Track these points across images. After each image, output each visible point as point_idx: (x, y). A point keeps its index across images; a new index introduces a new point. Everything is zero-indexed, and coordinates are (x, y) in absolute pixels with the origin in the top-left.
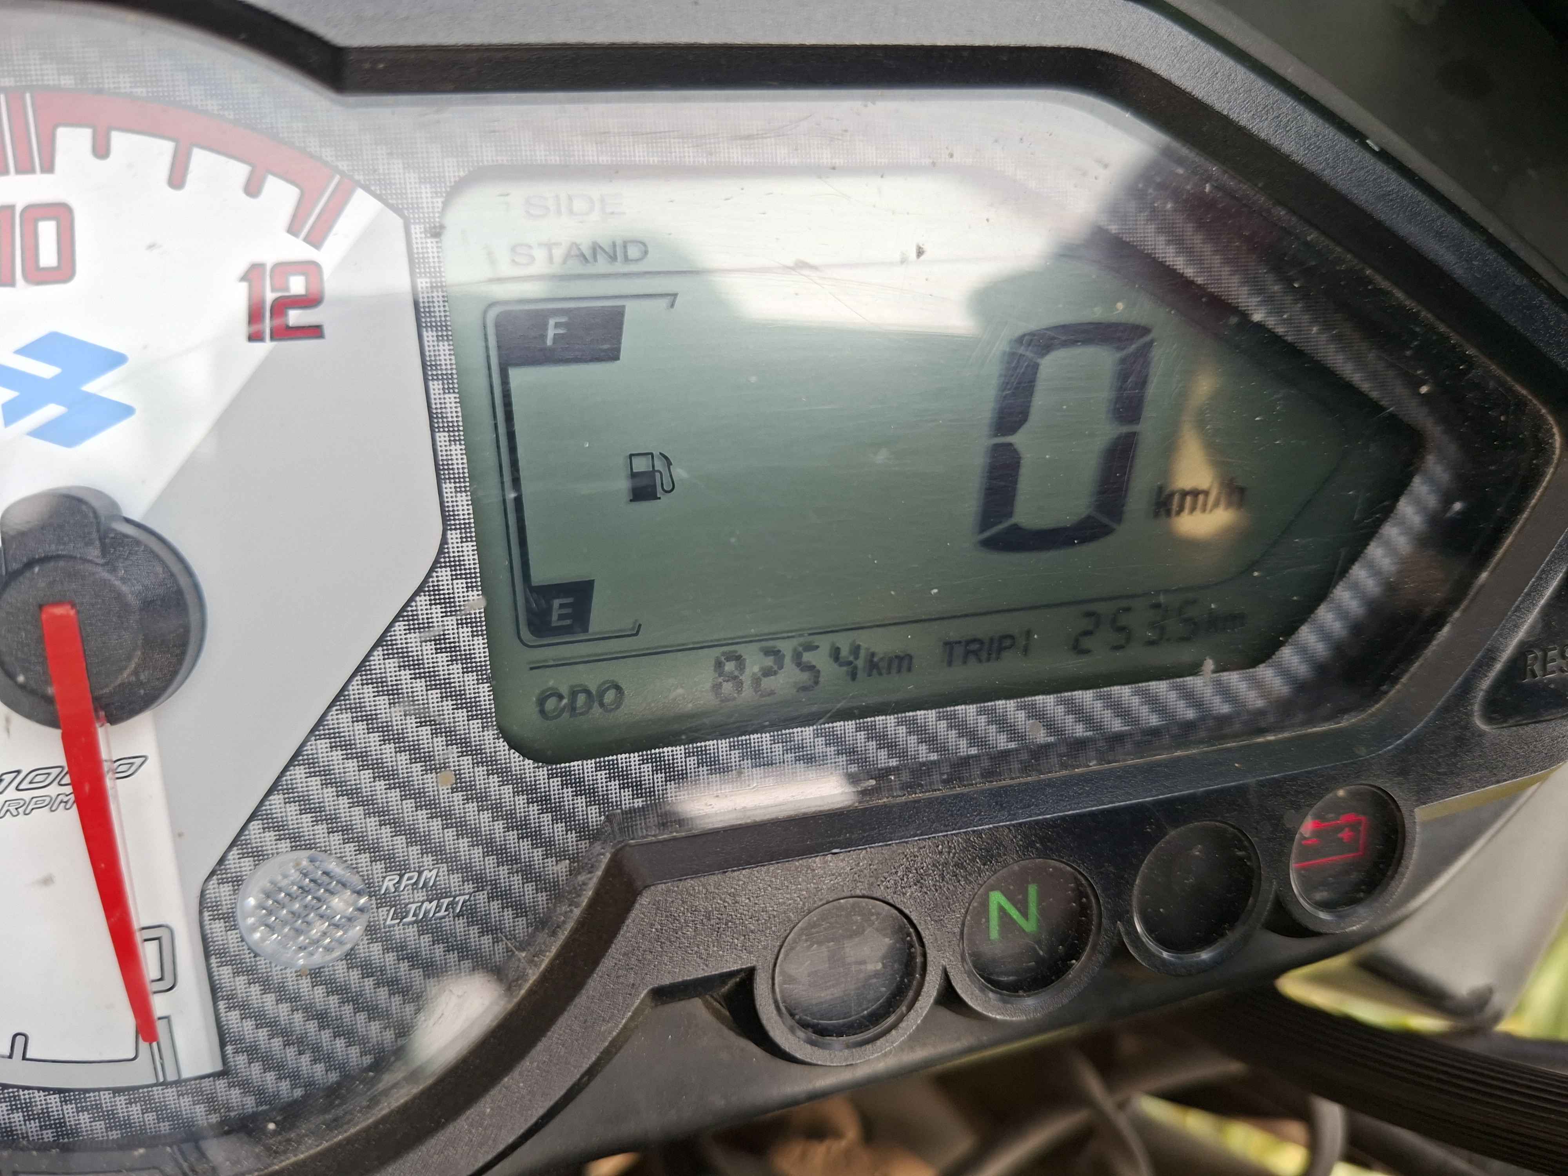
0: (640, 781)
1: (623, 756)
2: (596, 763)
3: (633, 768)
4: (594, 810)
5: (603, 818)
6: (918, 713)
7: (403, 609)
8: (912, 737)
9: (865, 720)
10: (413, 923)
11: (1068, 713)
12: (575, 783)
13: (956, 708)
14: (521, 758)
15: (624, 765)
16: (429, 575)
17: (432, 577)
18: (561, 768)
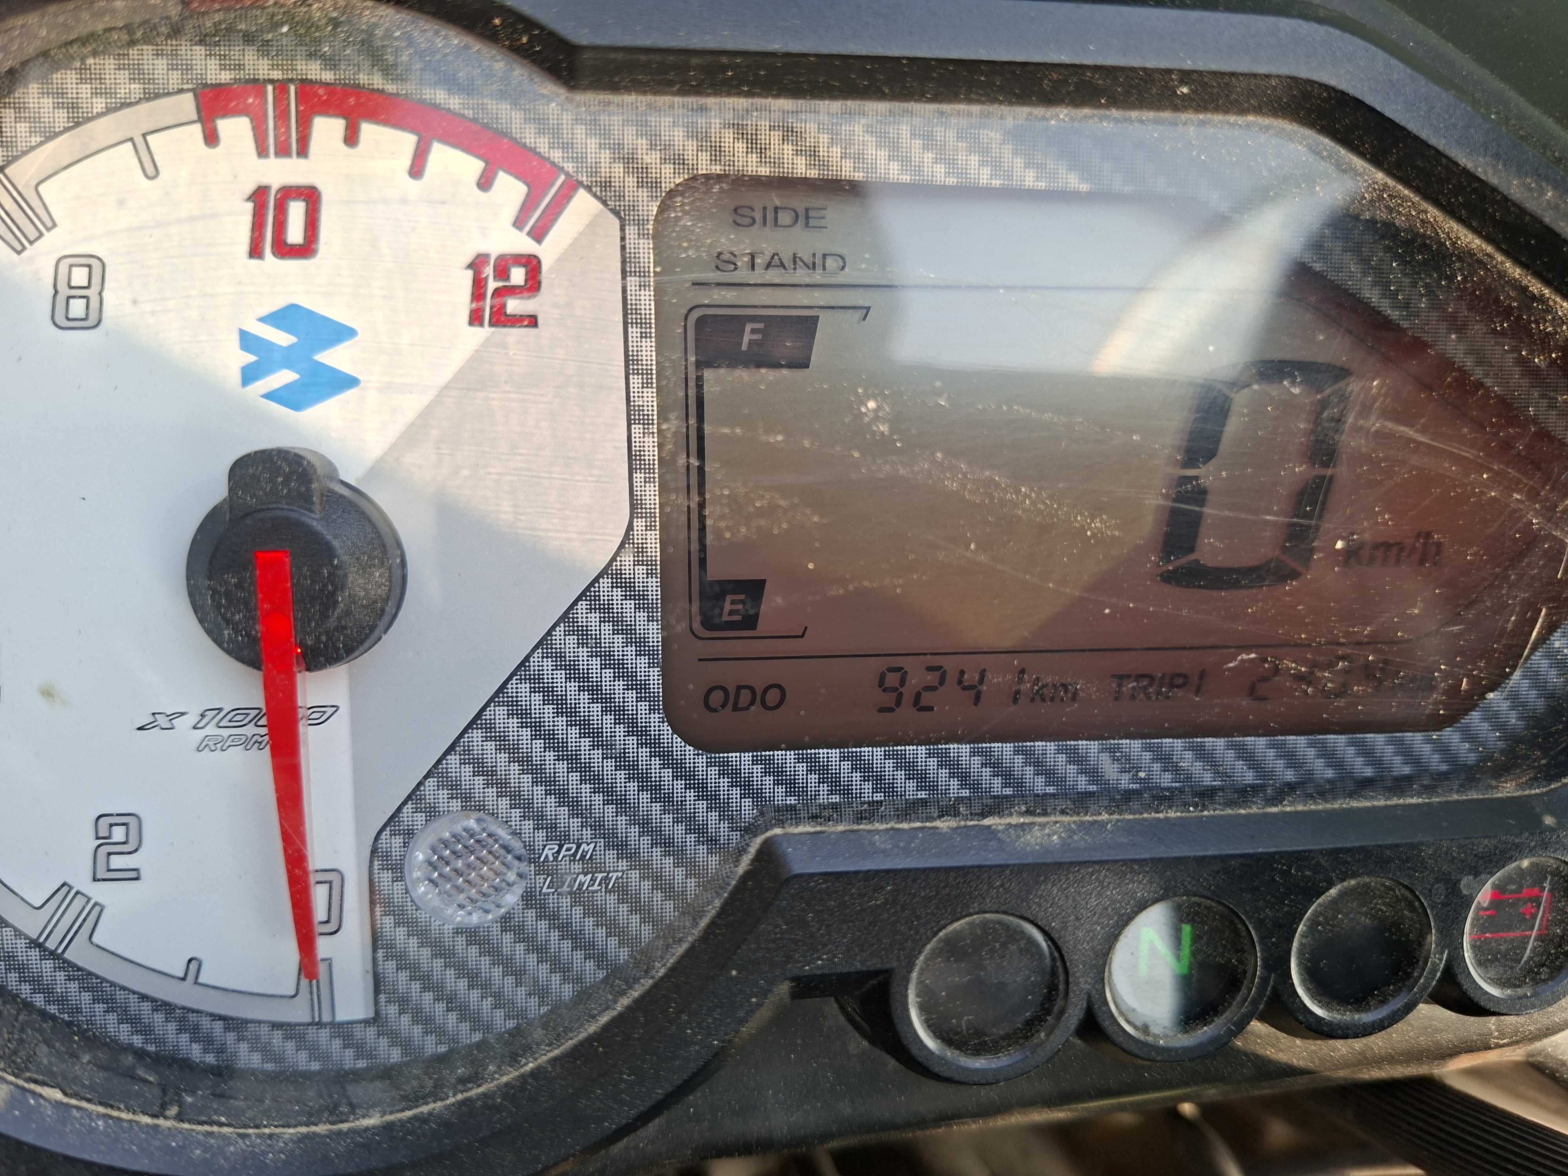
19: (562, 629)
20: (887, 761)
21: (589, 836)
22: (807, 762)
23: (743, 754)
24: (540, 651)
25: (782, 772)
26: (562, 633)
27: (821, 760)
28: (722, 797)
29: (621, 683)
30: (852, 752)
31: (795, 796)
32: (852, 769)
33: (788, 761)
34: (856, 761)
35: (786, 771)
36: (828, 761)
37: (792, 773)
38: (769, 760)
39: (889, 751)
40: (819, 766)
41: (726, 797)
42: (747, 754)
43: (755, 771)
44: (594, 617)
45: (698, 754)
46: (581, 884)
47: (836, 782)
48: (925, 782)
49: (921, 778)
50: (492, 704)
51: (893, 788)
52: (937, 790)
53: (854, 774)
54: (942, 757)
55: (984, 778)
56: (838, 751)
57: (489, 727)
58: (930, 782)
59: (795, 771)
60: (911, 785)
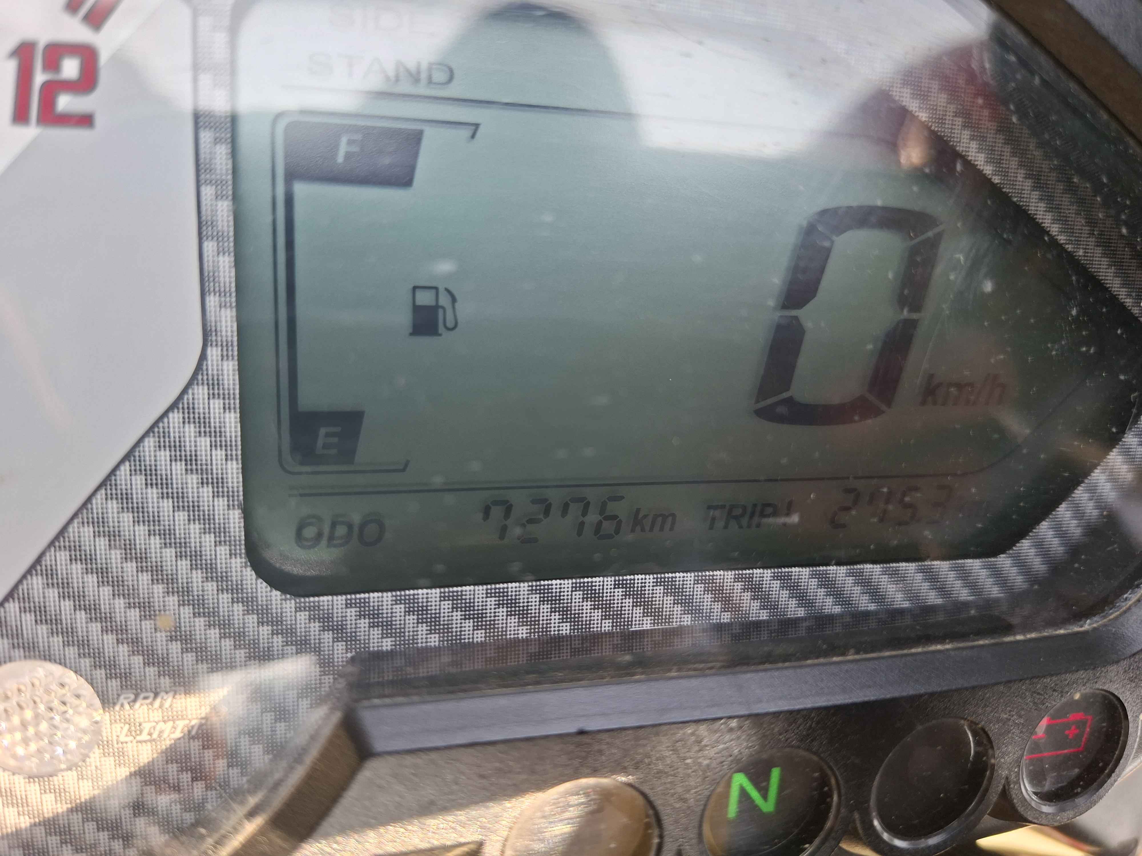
0: (391, 621)
1: (376, 594)
2: (346, 600)
3: (385, 607)
4: (340, 647)
5: (349, 655)
6: (677, 574)
7: (156, 424)
8: (669, 598)
9: (625, 578)
10: (145, 742)
11: (820, 586)
12: (323, 618)
13: (715, 573)
14: (269, 588)
15: (376, 604)
16: (184, 391)
17: (187, 393)
18: (309, 602)
19: (128, 468)
20: (488, 599)
21: (168, 685)
22: (405, 604)
23: (335, 597)
24: (103, 491)
25: (378, 614)
26: (128, 473)
27: (420, 600)
28: (312, 642)
29: (197, 526)
30: (453, 592)
31: (391, 637)
32: (453, 608)
33: (385, 603)
34: (457, 600)
35: (382, 614)
36: (427, 602)
37: (389, 615)
38: (365, 603)
39: (491, 589)
40: (418, 607)
41: (317, 641)
42: (339, 597)
43: (348, 614)
44: (164, 455)
45: (286, 600)
46: (161, 732)
47: (435, 622)
48: (527, 618)
49: (523, 614)
50: (53, 549)
51: (494, 624)
52: (539, 625)
53: (455, 614)
54: (544, 593)
55: (585, 611)
56: (438, 590)
57: (50, 574)
58: (531, 617)
59: (392, 613)
60: (513, 621)
